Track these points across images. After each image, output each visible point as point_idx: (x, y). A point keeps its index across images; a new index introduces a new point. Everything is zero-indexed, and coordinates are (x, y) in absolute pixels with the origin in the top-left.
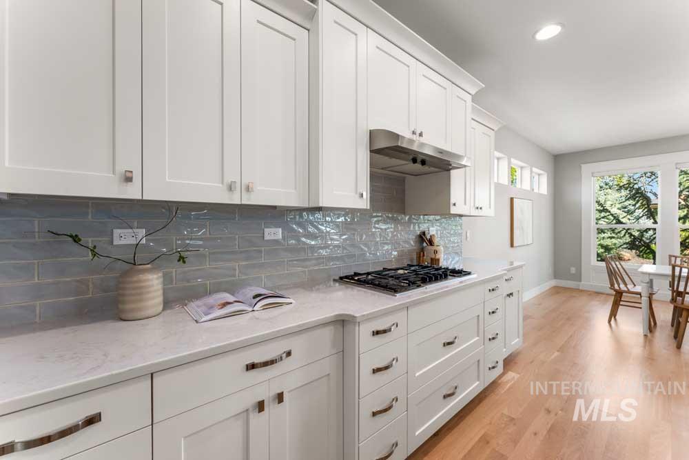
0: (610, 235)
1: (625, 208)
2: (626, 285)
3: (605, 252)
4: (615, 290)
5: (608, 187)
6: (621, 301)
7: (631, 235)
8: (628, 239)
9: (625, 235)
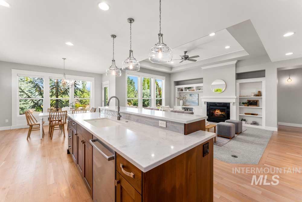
0: (23, 103)
1: (30, 91)
2: (34, 122)
3: (21, 111)
4: (30, 125)
5: (22, 81)
6: (32, 129)
7: (34, 102)
8: (32, 104)
9: (31, 102)
